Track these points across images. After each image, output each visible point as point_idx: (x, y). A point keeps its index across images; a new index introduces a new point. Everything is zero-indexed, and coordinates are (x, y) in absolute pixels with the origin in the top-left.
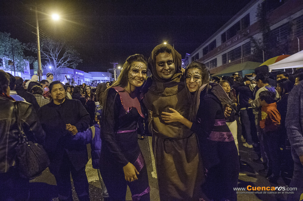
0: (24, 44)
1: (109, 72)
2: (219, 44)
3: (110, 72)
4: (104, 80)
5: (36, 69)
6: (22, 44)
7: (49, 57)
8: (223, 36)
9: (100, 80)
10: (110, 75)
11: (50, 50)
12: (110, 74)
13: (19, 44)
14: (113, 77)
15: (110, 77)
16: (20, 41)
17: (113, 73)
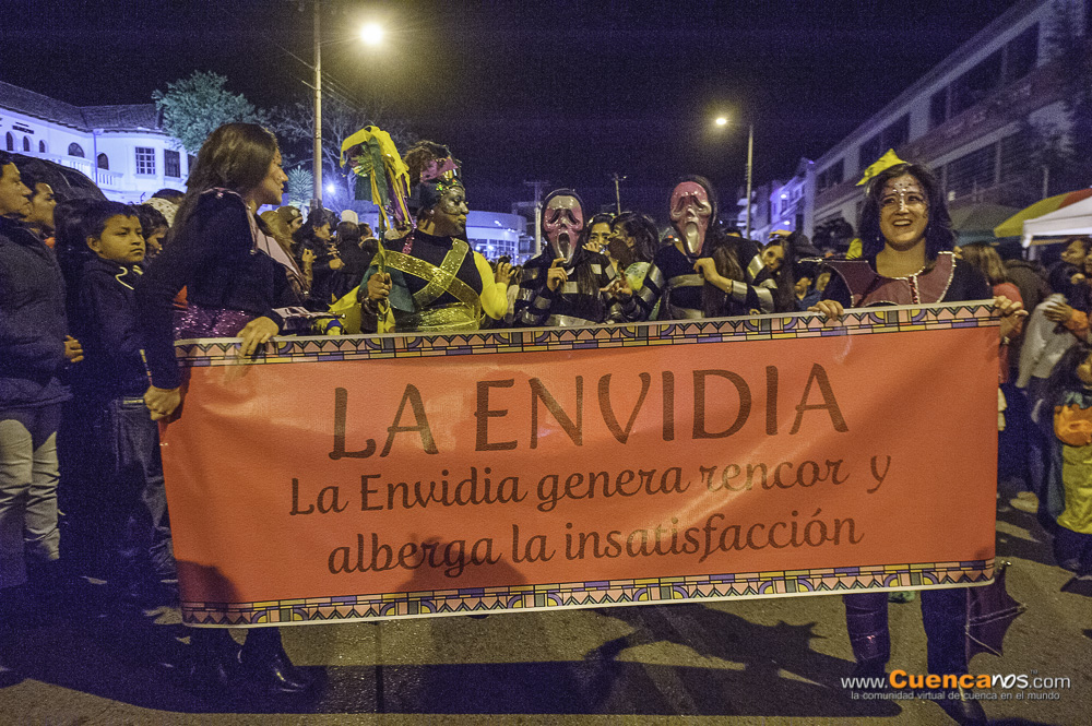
0: (261, 112)
1: (519, 214)
2: (919, 128)
3: (521, 212)
4: (501, 242)
5: (297, 194)
6: (256, 111)
7: (332, 157)
8: (938, 102)
9: (485, 241)
10: (520, 224)
11: (338, 132)
12: (520, 222)
13: (249, 108)
14: (531, 231)
15: (519, 230)
16: (250, 100)
17: (531, 218)
